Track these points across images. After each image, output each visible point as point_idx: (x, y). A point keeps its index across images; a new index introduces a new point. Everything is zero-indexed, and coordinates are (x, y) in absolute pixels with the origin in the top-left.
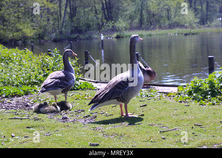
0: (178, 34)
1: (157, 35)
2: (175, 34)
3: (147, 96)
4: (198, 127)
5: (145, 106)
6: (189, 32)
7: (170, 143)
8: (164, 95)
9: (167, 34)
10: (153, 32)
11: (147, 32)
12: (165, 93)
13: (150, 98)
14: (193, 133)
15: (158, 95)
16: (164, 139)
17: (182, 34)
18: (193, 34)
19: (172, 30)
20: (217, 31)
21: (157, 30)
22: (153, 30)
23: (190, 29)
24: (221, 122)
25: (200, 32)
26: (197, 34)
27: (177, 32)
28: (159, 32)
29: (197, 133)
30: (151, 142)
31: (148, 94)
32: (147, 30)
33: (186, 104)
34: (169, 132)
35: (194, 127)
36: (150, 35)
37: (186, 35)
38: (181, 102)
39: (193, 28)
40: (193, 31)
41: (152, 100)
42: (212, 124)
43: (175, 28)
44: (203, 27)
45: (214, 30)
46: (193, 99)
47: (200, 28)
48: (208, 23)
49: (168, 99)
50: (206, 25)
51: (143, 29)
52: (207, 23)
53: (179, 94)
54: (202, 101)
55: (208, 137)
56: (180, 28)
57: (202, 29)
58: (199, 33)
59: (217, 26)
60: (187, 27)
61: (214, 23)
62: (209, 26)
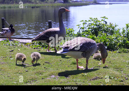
0: (28, 7)
1: (14, 7)
2: (26, 7)
3: (13, 45)
4: (47, 64)
5: (13, 51)
6: (35, 6)
7: (31, 74)
8: (23, 44)
10: (12, 5)
12: (24, 43)
13: (15, 46)
14: (45, 68)
15: (20, 45)
16: (27, 71)
17: (30, 7)
18: (37, 7)
20: (52, 6)
21: (15, 4)
22: (11, 4)
23: (35, 4)
24: (61, 60)
26: (39, 7)
27: (27, 5)
28: (15, 6)
29: (47, 67)
30: (19, 73)
31: (13, 44)
32: (8, 4)
33: (38, 50)
34: (29, 67)
35: (45, 64)
36: (10, 7)
37: (33, 7)
38: (35, 48)
39: (37, 3)
40: (37, 5)
41: (17, 47)
42: (55, 62)
43: (26, 3)
44: (43, 3)
45: (50, 5)
46: (42, 47)
47: (41, 3)
49: (26, 47)
50: (45, 2)
51: (5, 3)
53: (33, 44)
55: (54, 69)
56: (29, 3)
57: (42, 4)
58: (41, 7)
59: (51, 2)
60: (33, 3)
62: (46, 2)
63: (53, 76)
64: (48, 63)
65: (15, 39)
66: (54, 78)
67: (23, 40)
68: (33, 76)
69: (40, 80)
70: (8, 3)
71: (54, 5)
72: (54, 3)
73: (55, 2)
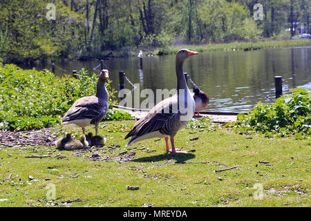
0: (236, 49)
1: (210, 51)
2: (232, 49)
3: (199, 127)
4: (264, 165)
5: (197, 139)
6: (250, 46)
7: (229, 186)
8: (220, 125)
9: (222, 50)
10: (205, 47)
11: (197, 47)
12: (221, 123)
13: (202, 129)
14: (258, 173)
15: (213, 126)
16: (221, 180)
17: (241, 49)
18: (254, 49)
19: (229, 45)
20: (286, 45)
22: (204, 45)
23: (251, 43)
24: (292, 158)
25: (264, 46)
26: (260, 49)
27: (234, 47)
28: (211, 47)
29: (262, 172)
30: (205, 184)
31: (199, 124)
33: (248, 136)
34: (227, 171)
35: (258, 165)
36: (201, 51)
37: (246, 50)
38: (241, 134)
39: (255, 41)
40: (255, 45)
41: (205, 132)
42: (281, 161)
43: (232, 42)
44: (268, 40)
45: (281, 43)
46: (257, 130)
47: (263, 41)
48: (274, 34)
49: (225, 131)
50: (272, 37)
51: (192, 44)
52: (272, 36)
53: (239, 124)
54: (267, 132)
55: (276, 177)
56: (239, 42)
57: (266, 43)
58: (263, 48)
59: (285, 39)
60: (247, 41)
61: (281, 35)
62: (275, 39)
63: (273, 191)
64: (266, 163)
65: (203, 115)
66: (275, 195)
67: (217, 116)
68: (231, 189)
69: (246, 198)
70: (197, 43)
71: (290, 44)
72: (291, 39)
73: (293, 37)
